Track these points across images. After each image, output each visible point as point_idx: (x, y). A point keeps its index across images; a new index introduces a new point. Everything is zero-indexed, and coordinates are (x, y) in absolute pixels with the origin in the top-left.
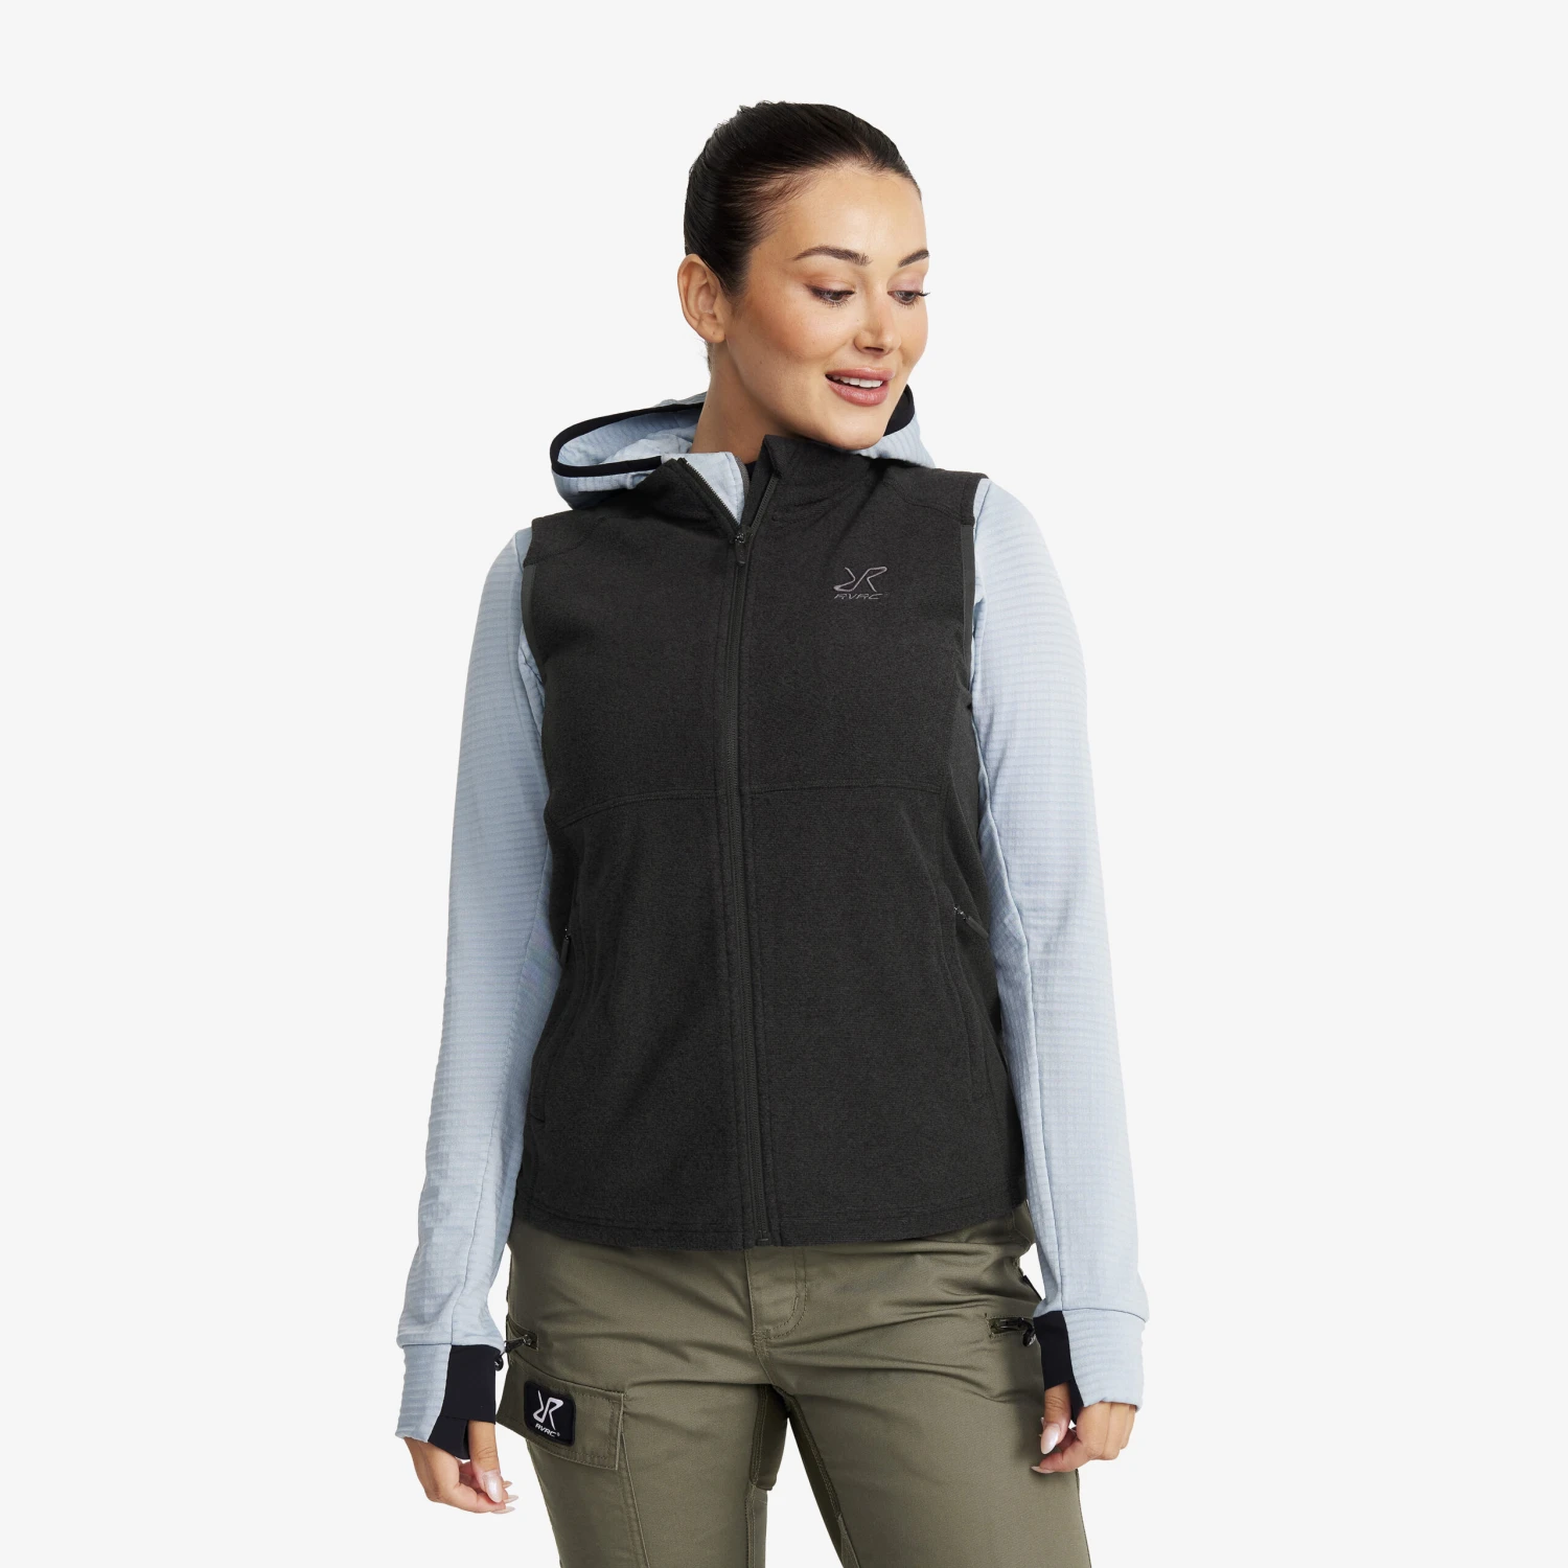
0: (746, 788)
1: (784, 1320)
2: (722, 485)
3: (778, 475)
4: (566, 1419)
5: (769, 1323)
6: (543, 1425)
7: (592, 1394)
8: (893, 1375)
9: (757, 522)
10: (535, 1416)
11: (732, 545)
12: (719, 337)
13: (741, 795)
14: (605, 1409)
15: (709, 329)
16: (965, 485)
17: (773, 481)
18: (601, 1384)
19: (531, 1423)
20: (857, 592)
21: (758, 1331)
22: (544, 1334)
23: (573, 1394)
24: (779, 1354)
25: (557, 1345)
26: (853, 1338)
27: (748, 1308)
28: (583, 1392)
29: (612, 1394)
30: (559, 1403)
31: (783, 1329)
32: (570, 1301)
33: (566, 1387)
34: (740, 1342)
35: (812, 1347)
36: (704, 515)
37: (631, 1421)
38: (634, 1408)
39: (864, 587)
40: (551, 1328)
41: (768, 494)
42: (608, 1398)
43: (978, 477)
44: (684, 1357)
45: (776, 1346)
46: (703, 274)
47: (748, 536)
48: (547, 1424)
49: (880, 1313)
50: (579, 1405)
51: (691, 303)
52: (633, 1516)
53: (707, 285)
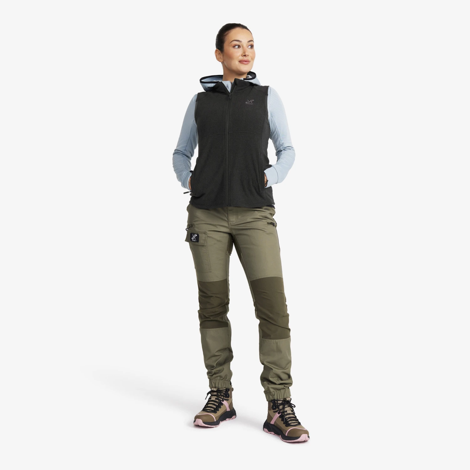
0: (230, 133)
1: (234, 221)
2: (228, 86)
3: (237, 85)
4: (197, 238)
5: (231, 222)
6: (193, 240)
7: (202, 233)
8: (251, 230)
9: (233, 93)
10: (192, 238)
11: (229, 96)
12: (222, 61)
13: (229, 133)
14: (204, 235)
15: (220, 60)
16: (266, 88)
17: (236, 86)
18: (203, 231)
19: (191, 240)
20: (249, 103)
21: (229, 223)
22: (194, 224)
23: (199, 234)
24: (233, 227)
25: (196, 226)
26: (245, 224)
27: (228, 220)
28: (200, 233)
29: (205, 233)
30: (196, 235)
31: (233, 223)
32: (199, 218)
33: (197, 233)
34: (227, 225)
35: (239, 226)
36: (224, 91)
37: (208, 238)
38: (208, 236)
39: (250, 103)
40: (195, 223)
41: (235, 88)
42: (205, 234)
43: (268, 86)
44: (217, 227)
45: (232, 226)
46: (219, 51)
47: (231, 95)
48: (194, 239)
49: (249, 220)
50: (200, 235)
51: (217, 57)
52: (208, 254)
53: (219, 53)
